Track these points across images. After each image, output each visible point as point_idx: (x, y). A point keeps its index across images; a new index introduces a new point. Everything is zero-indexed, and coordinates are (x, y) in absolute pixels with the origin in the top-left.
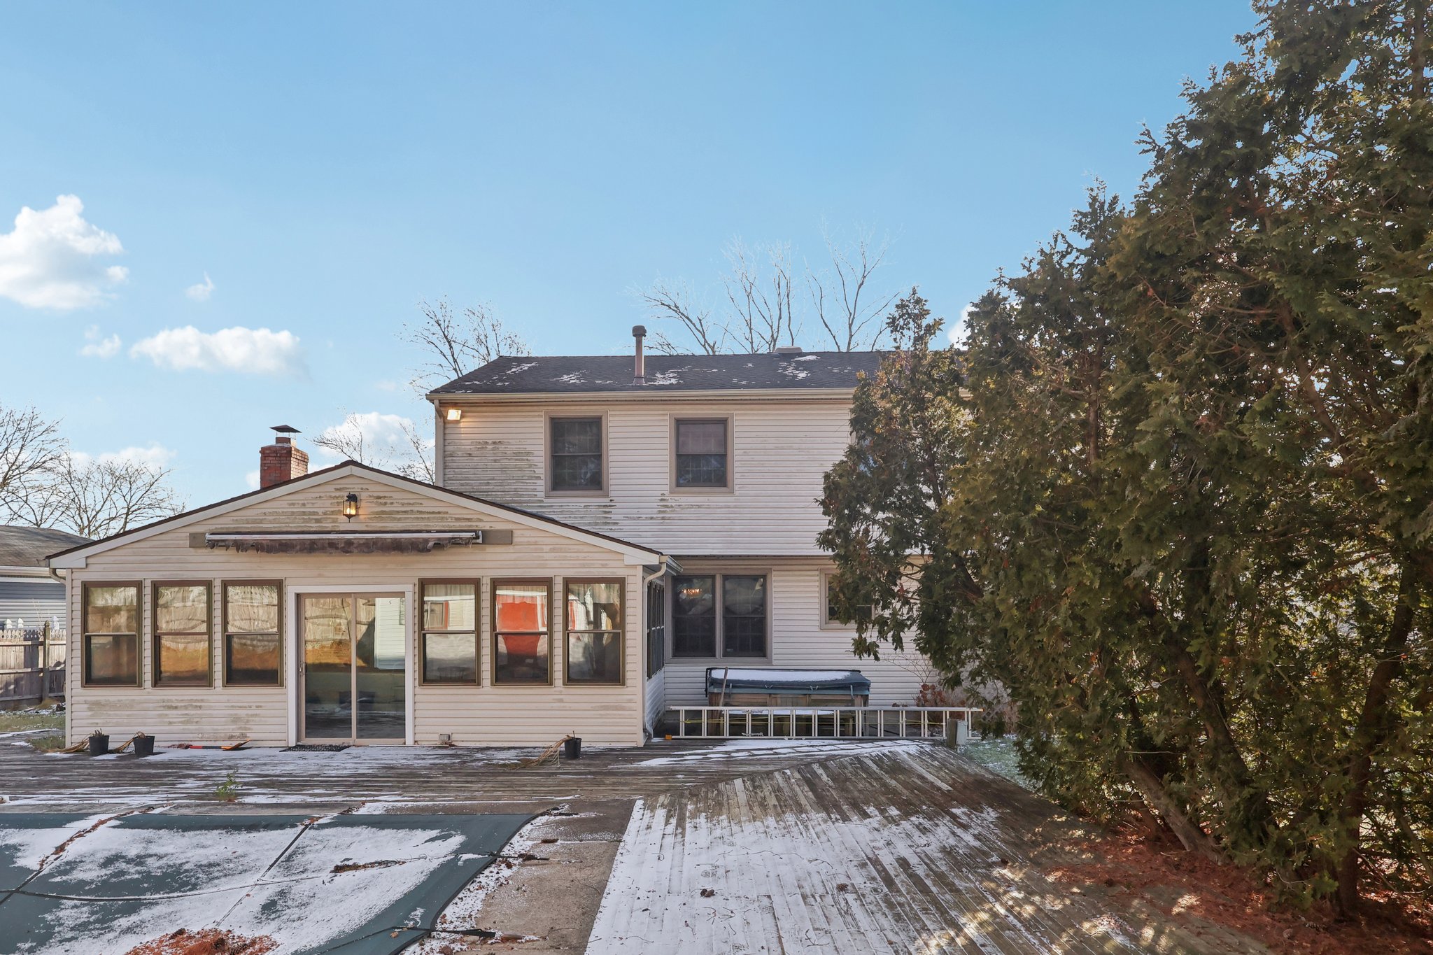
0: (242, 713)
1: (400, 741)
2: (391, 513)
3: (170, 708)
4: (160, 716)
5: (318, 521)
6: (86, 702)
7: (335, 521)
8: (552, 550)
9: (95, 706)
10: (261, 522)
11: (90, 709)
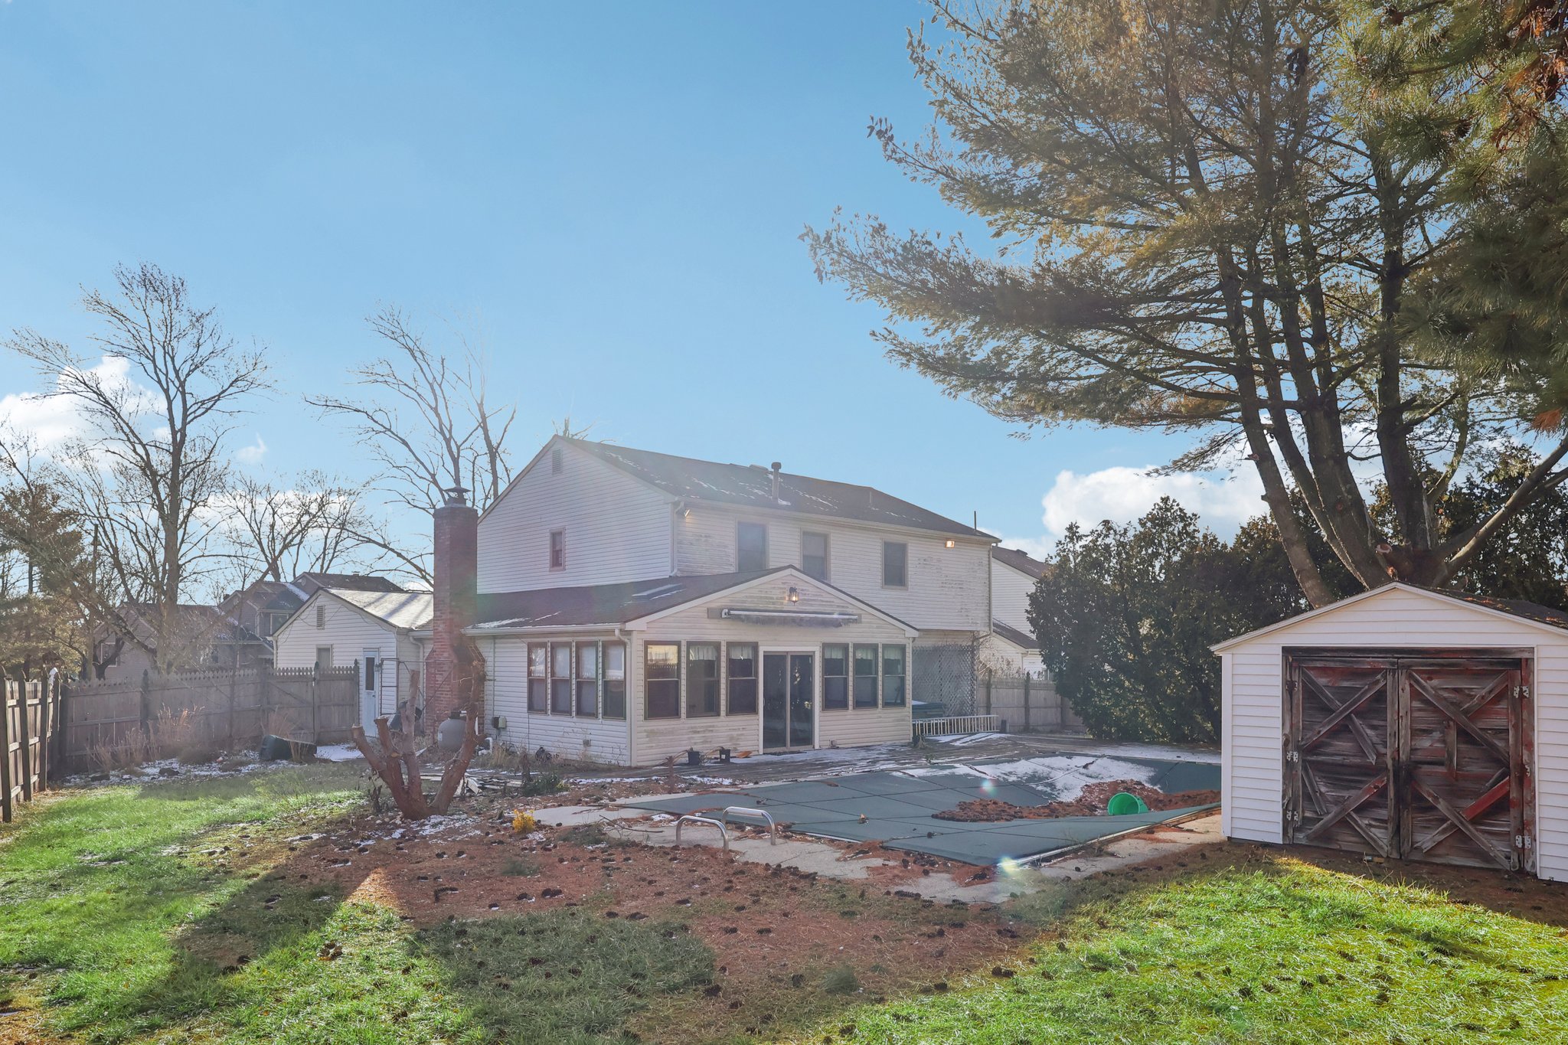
0: (735, 733)
1: (810, 747)
2: (808, 600)
3: (695, 732)
4: (689, 739)
5: (774, 603)
6: (645, 731)
7: (782, 604)
8: (877, 627)
9: (651, 734)
10: (744, 602)
11: (647, 736)
